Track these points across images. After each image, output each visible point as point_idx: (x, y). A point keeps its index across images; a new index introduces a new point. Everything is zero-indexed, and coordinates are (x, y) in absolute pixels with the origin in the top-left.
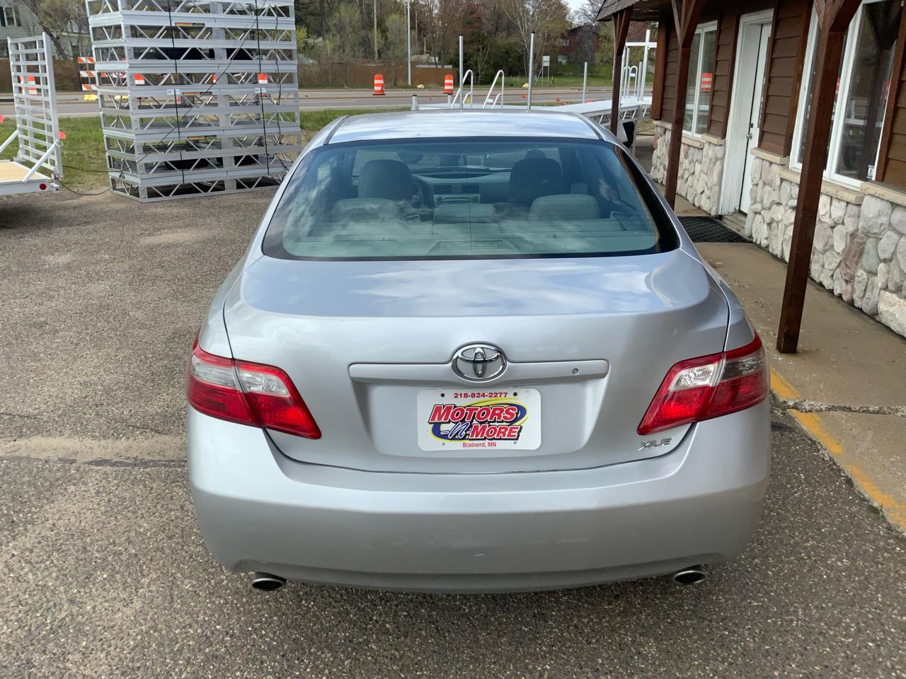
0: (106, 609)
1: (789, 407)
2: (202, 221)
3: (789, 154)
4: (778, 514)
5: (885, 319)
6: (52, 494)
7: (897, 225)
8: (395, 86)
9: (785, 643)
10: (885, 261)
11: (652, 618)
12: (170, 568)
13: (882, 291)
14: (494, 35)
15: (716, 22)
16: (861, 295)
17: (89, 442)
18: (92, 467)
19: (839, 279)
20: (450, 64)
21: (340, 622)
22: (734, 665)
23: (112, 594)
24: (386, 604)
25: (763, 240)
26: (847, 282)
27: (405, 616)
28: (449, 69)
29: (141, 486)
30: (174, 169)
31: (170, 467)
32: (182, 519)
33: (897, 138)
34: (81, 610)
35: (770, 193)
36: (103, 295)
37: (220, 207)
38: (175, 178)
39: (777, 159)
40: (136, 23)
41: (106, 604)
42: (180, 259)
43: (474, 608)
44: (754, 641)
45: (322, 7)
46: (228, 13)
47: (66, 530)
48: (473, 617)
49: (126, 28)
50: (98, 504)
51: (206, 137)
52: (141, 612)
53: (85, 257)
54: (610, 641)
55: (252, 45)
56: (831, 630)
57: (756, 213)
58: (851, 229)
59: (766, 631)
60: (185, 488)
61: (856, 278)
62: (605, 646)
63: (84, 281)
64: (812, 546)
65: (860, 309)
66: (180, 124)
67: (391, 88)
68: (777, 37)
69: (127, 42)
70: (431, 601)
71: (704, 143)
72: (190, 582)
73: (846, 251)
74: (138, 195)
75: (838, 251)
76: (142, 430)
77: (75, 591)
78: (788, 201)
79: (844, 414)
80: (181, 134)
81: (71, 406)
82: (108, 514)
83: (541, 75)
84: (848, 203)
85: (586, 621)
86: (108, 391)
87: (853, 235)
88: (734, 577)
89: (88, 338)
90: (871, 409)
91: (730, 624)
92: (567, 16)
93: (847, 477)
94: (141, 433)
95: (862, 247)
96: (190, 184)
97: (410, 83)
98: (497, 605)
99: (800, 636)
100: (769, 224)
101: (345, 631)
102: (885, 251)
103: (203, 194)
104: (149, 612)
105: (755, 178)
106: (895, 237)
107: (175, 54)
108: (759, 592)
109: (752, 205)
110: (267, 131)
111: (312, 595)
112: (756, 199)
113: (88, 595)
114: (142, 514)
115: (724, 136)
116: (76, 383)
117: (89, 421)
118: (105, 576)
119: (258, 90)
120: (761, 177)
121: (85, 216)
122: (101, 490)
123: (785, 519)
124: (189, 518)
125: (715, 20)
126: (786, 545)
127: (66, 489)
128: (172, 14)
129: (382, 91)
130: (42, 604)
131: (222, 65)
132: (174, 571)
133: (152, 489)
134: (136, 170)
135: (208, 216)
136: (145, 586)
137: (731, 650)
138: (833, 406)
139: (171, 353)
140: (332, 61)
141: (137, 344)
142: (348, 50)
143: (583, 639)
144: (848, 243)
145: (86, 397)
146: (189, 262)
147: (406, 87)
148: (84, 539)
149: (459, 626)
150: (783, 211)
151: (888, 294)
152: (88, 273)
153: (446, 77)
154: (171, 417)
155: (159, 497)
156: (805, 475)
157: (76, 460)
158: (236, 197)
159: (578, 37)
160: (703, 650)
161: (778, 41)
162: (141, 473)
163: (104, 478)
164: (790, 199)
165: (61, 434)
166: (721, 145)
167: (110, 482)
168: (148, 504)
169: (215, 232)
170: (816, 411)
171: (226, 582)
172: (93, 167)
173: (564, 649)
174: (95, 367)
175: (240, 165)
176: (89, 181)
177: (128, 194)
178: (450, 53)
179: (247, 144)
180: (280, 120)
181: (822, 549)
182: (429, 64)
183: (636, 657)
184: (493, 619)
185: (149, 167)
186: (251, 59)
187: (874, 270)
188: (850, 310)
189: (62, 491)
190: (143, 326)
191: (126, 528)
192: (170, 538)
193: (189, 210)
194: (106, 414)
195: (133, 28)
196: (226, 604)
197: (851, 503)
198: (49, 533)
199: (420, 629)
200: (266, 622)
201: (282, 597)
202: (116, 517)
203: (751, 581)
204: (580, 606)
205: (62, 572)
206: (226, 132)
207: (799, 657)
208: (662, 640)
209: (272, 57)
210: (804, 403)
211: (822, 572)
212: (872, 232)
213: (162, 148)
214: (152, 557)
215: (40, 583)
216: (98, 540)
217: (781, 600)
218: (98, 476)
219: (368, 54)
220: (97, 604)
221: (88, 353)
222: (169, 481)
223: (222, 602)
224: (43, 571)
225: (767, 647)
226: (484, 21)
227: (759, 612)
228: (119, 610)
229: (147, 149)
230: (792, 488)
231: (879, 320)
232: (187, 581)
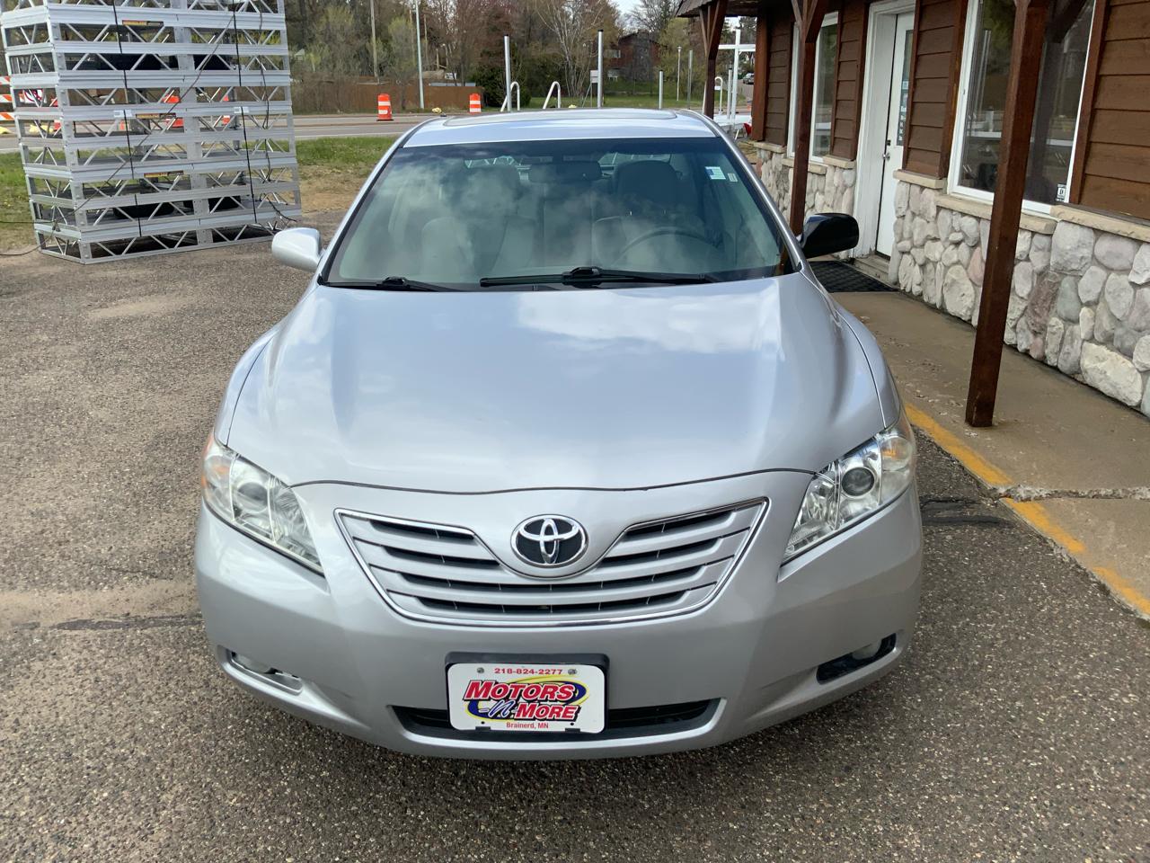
0: (113, 846)
1: (1000, 496)
2: (171, 286)
3: (946, 176)
4: (1028, 637)
5: (1092, 378)
6: (9, 676)
7: (1104, 258)
8: (404, 109)
9: (1087, 816)
10: (1088, 304)
11: (903, 796)
12: (203, 776)
13: (1085, 343)
14: (526, 45)
15: (837, 13)
16: (1057, 349)
17: (55, 596)
18: (65, 632)
19: (1024, 331)
20: (472, 81)
21: (468, 838)
22: (1030, 854)
23: (121, 822)
24: (529, 806)
25: (914, 286)
26: (1035, 333)
27: (560, 821)
28: (472, 88)
29: (141, 656)
30: (127, 218)
31: (180, 625)
32: (210, 700)
33: (1096, 149)
34: (75, 851)
35: (922, 226)
36: (48, 390)
37: (194, 267)
38: (129, 230)
39: (932, 182)
40: (69, 20)
41: (113, 838)
42: (148, 337)
43: (656, 803)
44: (1047, 817)
45: (302, 11)
46: (194, 9)
47: (36, 729)
48: (657, 815)
49: (54, 27)
50: (81, 687)
51: (169, 173)
52: (168, 846)
53: (15, 339)
54: (854, 833)
55: (228, 50)
56: (1142, 793)
57: (903, 253)
58: (1039, 266)
59: (1060, 803)
60: (207, 653)
61: (1048, 329)
62: (848, 842)
63: (16, 372)
64: (1083, 678)
65: (1056, 368)
66: (134, 156)
67: (399, 112)
68: (923, 28)
69: (57, 47)
70: (593, 797)
71: (826, 169)
72: (235, 795)
73: (1032, 296)
74: (78, 255)
75: (1021, 295)
76: (132, 575)
77: (62, 822)
78: (948, 235)
79: (1072, 502)
80: (135, 170)
81: (21, 546)
82: (98, 700)
83: (589, 95)
84: (1034, 233)
85: (814, 807)
86: (74, 522)
87: (1042, 274)
88: (996, 728)
89: (34, 449)
90: (1103, 493)
91: (1009, 796)
92: (617, 21)
93: (1099, 583)
94: (130, 579)
95: (1055, 289)
96: (150, 238)
97: (422, 106)
98: (687, 795)
99: (1104, 805)
100: (923, 266)
101: (477, 851)
102: (1089, 292)
103: (168, 250)
104: (180, 845)
105: (900, 208)
106: (1101, 273)
107: (123, 62)
108: (1034, 748)
109: (898, 243)
110: (252, 163)
111: (419, 800)
112: (902, 234)
113: (83, 826)
114: (150, 697)
115: (854, 157)
116: (25, 512)
117: (51, 565)
118: (105, 795)
119: (237, 110)
120: (908, 206)
121: (7, 285)
122: (83, 665)
123: (1040, 644)
124: (220, 698)
125: (833, 11)
126: (1050, 679)
127: (29, 668)
128: (118, 9)
129: (389, 115)
130: (14, 846)
131: (188, 76)
132: (208, 780)
133: (158, 659)
134: (75, 220)
135: (180, 279)
136: (168, 806)
137: (1020, 835)
138: (1056, 492)
139: (157, 465)
140: (319, 79)
141: (106, 455)
142: (340, 65)
143: (817, 835)
144: (1035, 284)
145: (42, 532)
146: (162, 341)
147: (419, 111)
148: (66, 741)
149: (640, 829)
150: (942, 249)
151: (1094, 346)
152: (21, 361)
153: (471, 97)
154: (170, 553)
155: (170, 670)
156: (1046, 583)
157: (39, 624)
158: (214, 253)
159: (632, 47)
160: (982, 836)
161: (924, 34)
162: (138, 637)
163: (84, 648)
164: (951, 233)
165: (12, 586)
166: (851, 169)
167: (94, 653)
168: (156, 682)
169: (193, 300)
170: (1036, 499)
171: (288, 790)
172: (11, 219)
173: (794, 851)
174: (50, 489)
175: (218, 210)
176: (7, 238)
177: (64, 254)
178: (472, 68)
179: (225, 182)
180: (269, 149)
181: (1099, 682)
182: (447, 81)
183: (896, 855)
184: (685, 816)
185: (92, 217)
186: (228, 69)
187: (1073, 318)
188: (1041, 369)
189: (23, 671)
190: (110, 430)
191: (127, 720)
192: (196, 730)
193: (152, 272)
194: (75, 554)
195: (63, 27)
196: (295, 823)
197: (1113, 617)
198: (11, 736)
199: (586, 839)
200: (359, 847)
201: (376, 807)
202: (110, 704)
203: (1020, 734)
204: (801, 787)
205: (38, 794)
206: (197, 166)
207: (1111, 835)
208: (924, 826)
209: (256, 66)
210: (1019, 490)
211: (1106, 713)
212: (1069, 268)
213: (110, 190)
214: (173, 759)
215: (7, 813)
216: (87, 741)
217: (1066, 755)
218: (75, 645)
219: (367, 69)
220: (98, 839)
221: (38, 470)
222: (181, 646)
223: (288, 821)
224: (9, 794)
225: (1066, 825)
226: (513, 27)
227: (1042, 776)
228: (133, 846)
229: (89, 193)
230: (1036, 601)
231: (1081, 380)
232: (230, 794)
